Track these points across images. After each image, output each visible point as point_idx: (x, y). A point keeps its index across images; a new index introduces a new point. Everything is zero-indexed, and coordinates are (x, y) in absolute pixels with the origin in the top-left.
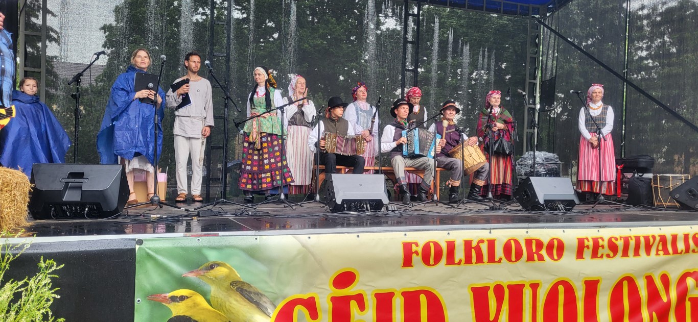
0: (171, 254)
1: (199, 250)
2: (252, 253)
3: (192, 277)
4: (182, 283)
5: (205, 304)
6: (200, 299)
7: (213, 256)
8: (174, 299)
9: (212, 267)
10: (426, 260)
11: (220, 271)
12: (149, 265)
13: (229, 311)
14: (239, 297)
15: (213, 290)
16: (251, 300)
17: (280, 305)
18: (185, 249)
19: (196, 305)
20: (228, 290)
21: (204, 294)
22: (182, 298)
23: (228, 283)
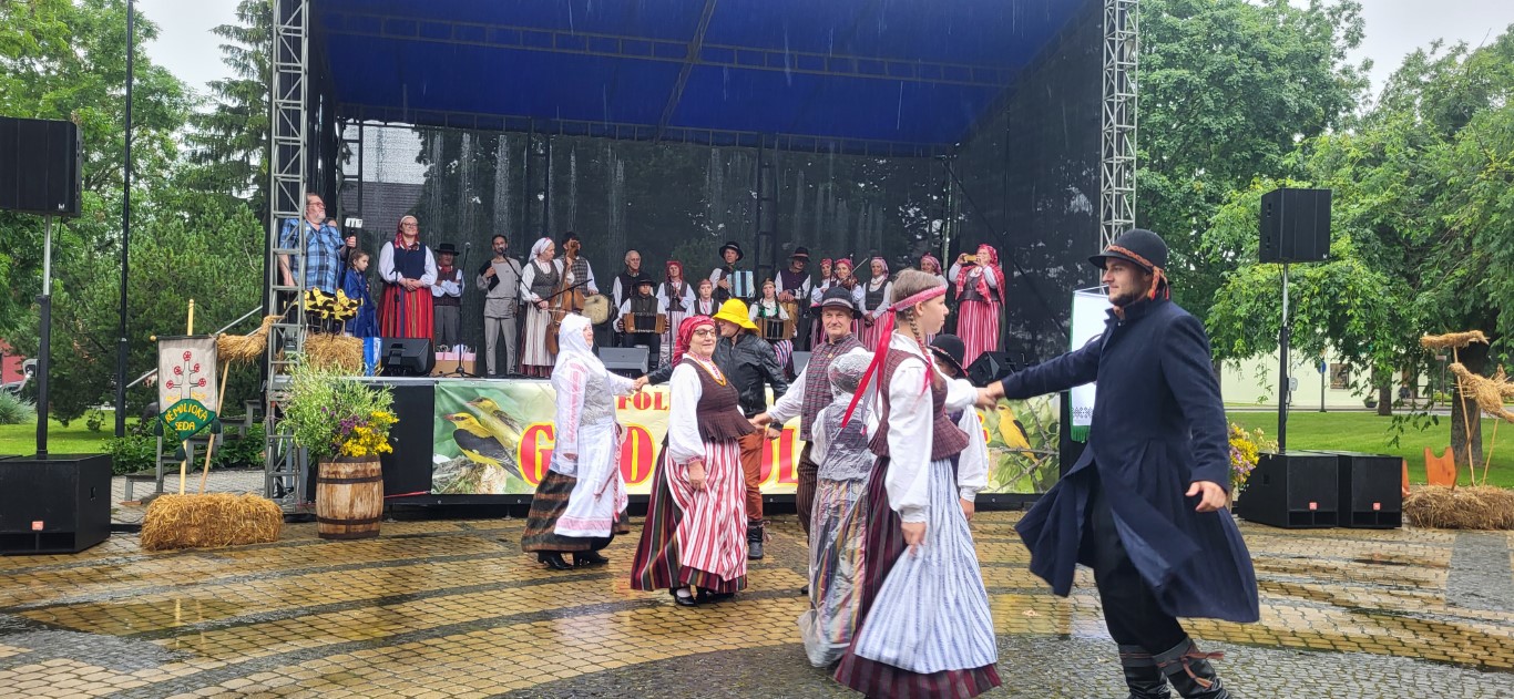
0: (455, 390)
1: (473, 389)
2: (507, 393)
3: (468, 405)
4: (463, 409)
5: (477, 423)
6: (474, 420)
7: (482, 394)
8: (457, 419)
9: (481, 400)
10: (637, 404)
11: (487, 404)
12: (443, 396)
13: (492, 429)
14: (499, 421)
15: (483, 415)
16: (508, 424)
17: (527, 428)
18: (464, 388)
19: (471, 423)
20: (492, 415)
21: (477, 417)
22: (463, 419)
23: (491, 411)
